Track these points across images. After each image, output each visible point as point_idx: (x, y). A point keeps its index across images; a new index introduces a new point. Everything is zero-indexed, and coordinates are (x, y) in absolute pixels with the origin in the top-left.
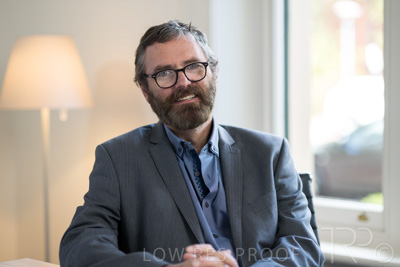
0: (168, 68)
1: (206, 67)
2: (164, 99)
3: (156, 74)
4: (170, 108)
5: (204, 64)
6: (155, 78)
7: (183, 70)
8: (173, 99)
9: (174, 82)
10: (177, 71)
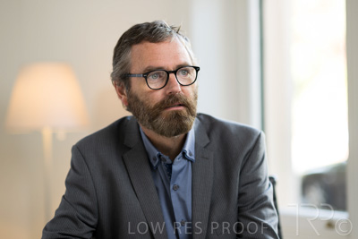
0: (161, 69)
1: (197, 71)
2: (153, 105)
3: (147, 74)
4: (158, 115)
5: (196, 68)
6: (146, 78)
7: (175, 72)
8: (164, 105)
9: (164, 83)
10: (168, 73)
